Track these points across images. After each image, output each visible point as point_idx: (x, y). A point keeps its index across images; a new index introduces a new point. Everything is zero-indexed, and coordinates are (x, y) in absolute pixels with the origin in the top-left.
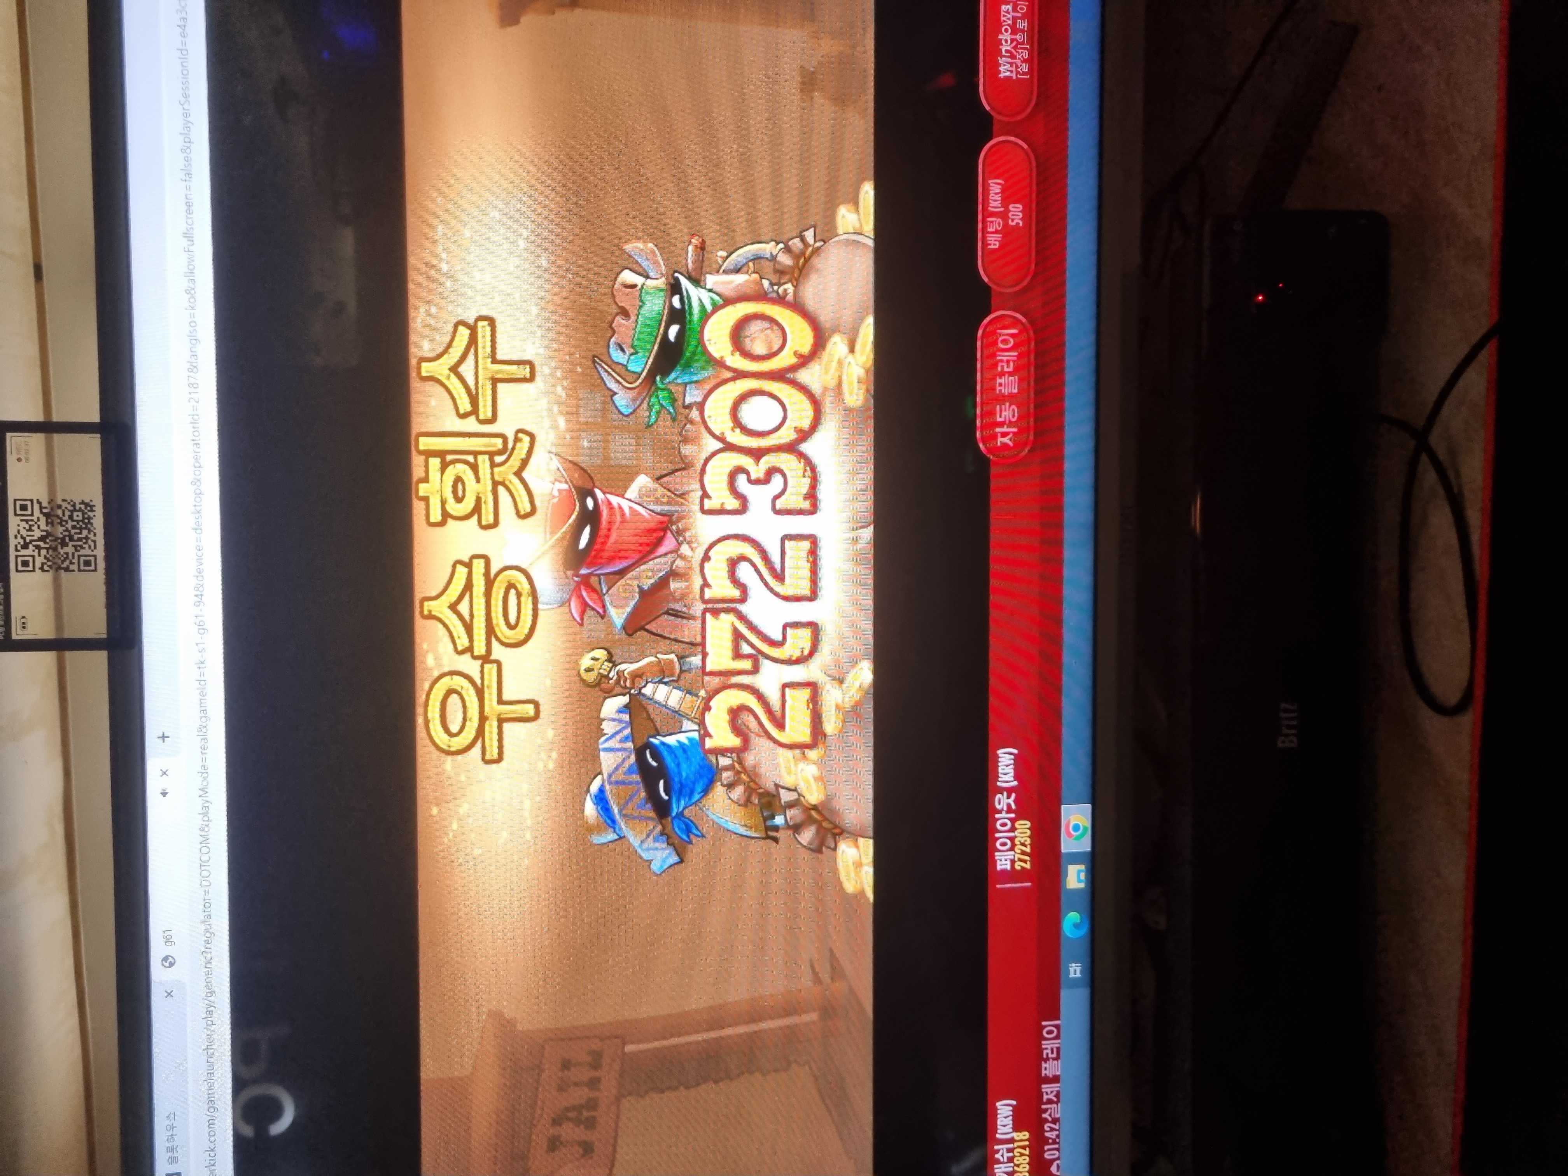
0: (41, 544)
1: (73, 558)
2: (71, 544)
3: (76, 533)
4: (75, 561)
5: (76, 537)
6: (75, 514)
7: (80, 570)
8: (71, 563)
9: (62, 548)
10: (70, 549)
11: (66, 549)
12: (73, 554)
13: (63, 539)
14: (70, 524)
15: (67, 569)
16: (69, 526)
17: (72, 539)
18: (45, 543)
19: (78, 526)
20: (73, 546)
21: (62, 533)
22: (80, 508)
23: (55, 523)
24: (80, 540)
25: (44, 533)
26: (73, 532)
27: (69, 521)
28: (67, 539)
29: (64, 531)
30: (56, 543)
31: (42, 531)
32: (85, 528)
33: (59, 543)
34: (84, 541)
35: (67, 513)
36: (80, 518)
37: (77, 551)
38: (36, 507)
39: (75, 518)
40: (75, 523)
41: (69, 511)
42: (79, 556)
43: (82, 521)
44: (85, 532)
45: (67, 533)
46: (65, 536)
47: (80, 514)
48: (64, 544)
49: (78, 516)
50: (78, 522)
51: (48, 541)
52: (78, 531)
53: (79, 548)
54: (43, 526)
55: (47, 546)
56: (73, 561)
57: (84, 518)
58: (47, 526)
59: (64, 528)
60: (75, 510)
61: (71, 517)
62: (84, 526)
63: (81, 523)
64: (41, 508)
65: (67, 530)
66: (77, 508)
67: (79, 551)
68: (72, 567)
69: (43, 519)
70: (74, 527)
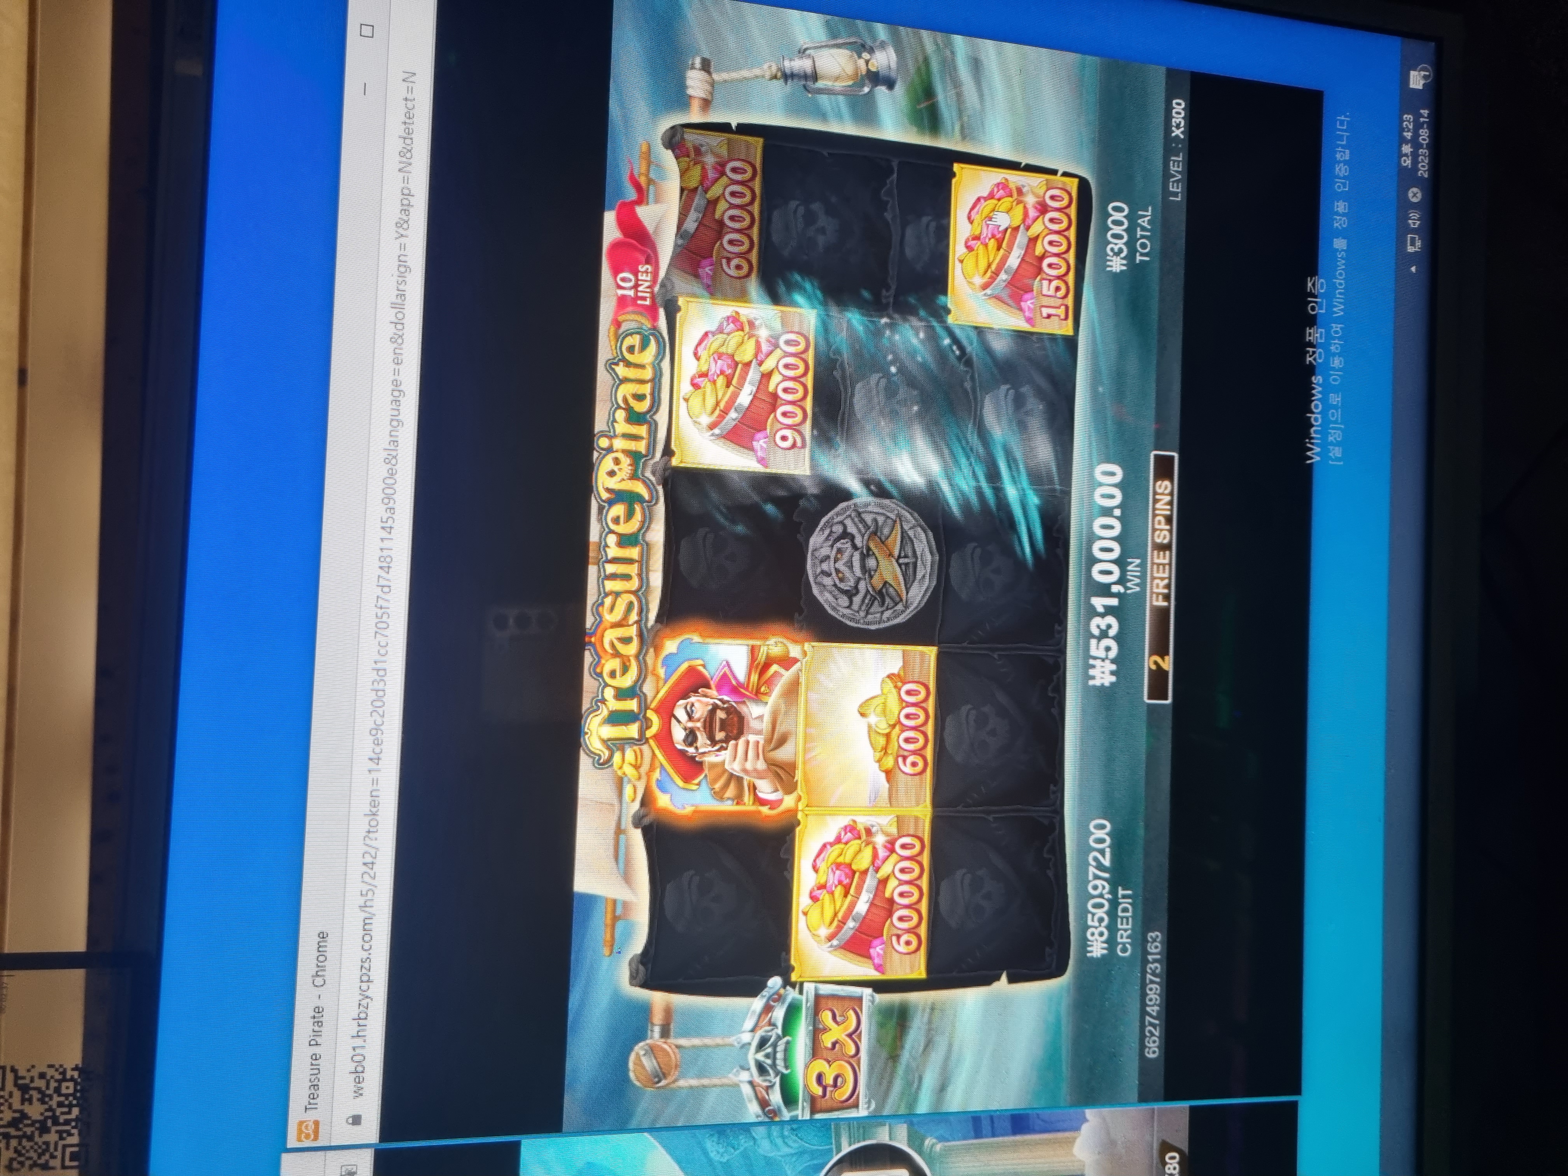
0: (12, 1131)
1: (56, 1149)
2: (54, 1129)
3: (63, 1113)
4: (58, 1154)
5: (62, 1119)
6: (64, 1085)
7: (64, 1167)
8: (53, 1157)
9: (40, 1136)
10: (52, 1137)
11: (46, 1137)
12: (56, 1144)
13: (43, 1123)
14: (56, 1099)
15: (45, 1167)
16: (54, 1104)
17: (56, 1122)
18: (19, 1129)
19: (67, 1102)
20: (57, 1132)
21: (42, 1114)
22: (72, 1076)
23: (35, 1100)
24: (67, 1122)
25: (17, 1115)
26: (58, 1111)
27: (55, 1096)
28: (49, 1123)
29: (47, 1110)
30: (33, 1129)
31: (15, 1111)
32: (75, 1106)
33: (37, 1129)
34: (73, 1124)
35: (53, 1084)
36: (71, 1091)
37: (61, 1138)
38: (10, 1077)
39: (64, 1091)
40: (62, 1099)
41: (56, 1081)
42: (65, 1147)
43: (74, 1095)
44: (76, 1111)
45: (49, 1114)
46: (47, 1118)
47: (71, 1085)
48: (44, 1129)
49: (67, 1088)
50: (67, 1096)
51: (21, 1126)
52: (66, 1110)
53: (65, 1135)
54: (16, 1104)
55: (20, 1133)
56: (56, 1154)
57: (76, 1090)
58: (22, 1104)
59: (46, 1106)
60: (64, 1080)
61: (57, 1090)
62: (75, 1102)
63: (71, 1098)
64: (17, 1078)
65: (50, 1109)
66: (68, 1077)
67: (64, 1139)
68: (52, 1163)
69: (17, 1094)
70: (60, 1105)
